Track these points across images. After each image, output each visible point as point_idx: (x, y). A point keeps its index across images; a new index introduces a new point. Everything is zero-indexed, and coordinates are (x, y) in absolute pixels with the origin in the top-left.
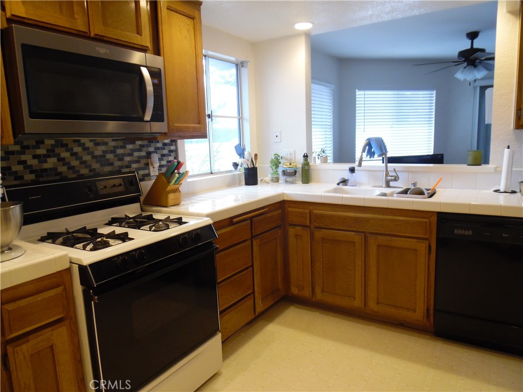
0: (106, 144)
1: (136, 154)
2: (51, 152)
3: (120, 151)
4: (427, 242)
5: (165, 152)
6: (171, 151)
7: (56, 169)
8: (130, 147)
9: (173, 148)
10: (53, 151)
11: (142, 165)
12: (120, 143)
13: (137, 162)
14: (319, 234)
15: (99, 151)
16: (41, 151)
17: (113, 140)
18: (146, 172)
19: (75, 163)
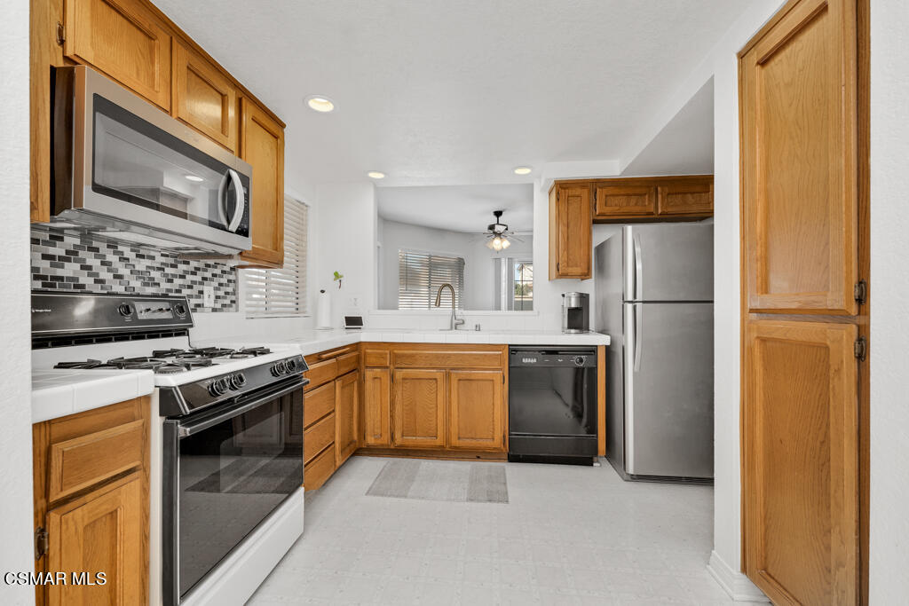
0: (153, 258)
1: (190, 278)
2: (71, 255)
3: (169, 270)
4: (501, 372)
5: (224, 281)
6: (229, 281)
7: (77, 279)
8: (182, 267)
9: (232, 277)
10: (76, 253)
11: (195, 291)
12: (171, 261)
13: (190, 287)
14: (399, 374)
15: (142, 265)
16: (58, 250)
17: (162, 255)
18: (198, 301)
19: (105, 274)
